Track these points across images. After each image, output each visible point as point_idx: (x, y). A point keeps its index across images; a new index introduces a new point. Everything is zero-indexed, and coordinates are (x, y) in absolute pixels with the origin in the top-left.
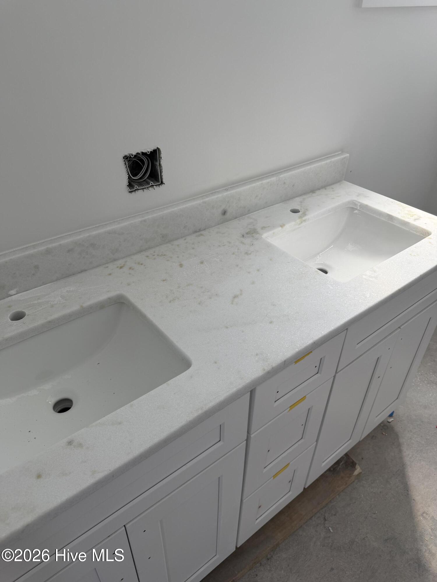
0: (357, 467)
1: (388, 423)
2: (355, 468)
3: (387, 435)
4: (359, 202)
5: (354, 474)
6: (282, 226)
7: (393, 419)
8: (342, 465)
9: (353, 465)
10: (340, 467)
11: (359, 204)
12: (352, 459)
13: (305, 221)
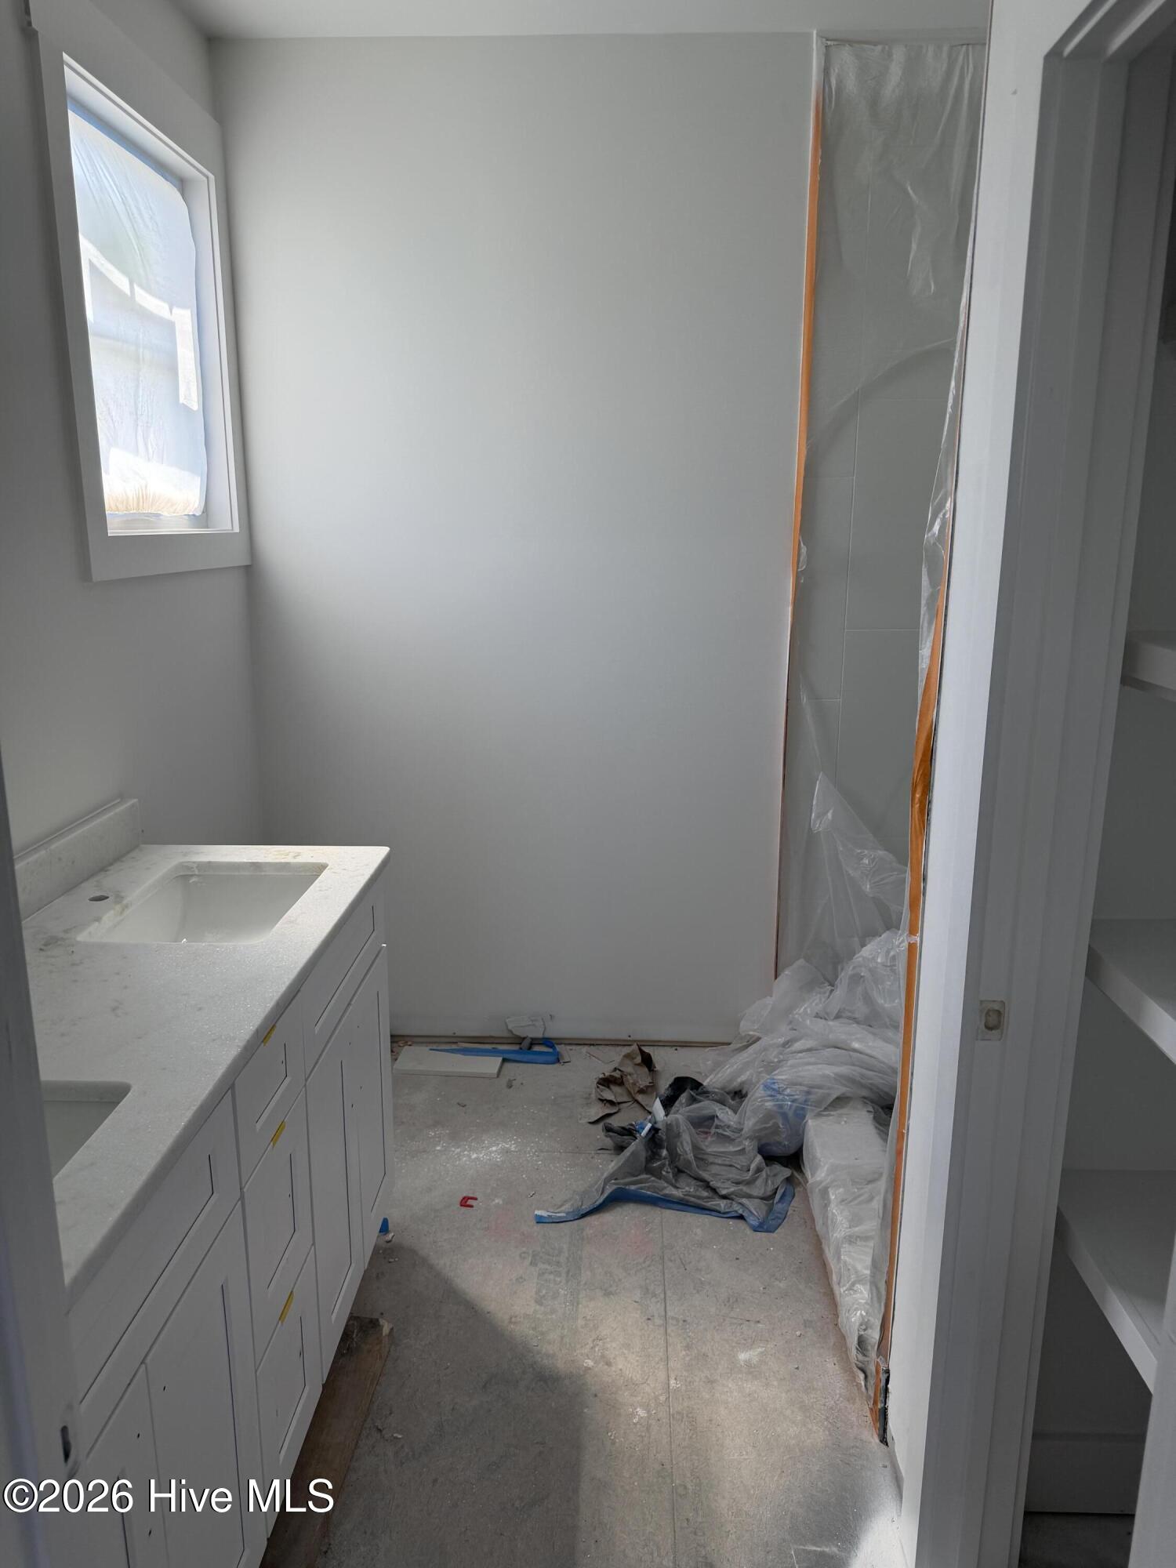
0: (382, 1321)
1: (389, 1244)
2: (379, 1325)
3: (397, 1259)
4: (194, 862)
5: (384, 1334)
6: (98, 919)
7: (393, 1234)
8: (357, 1335)
9: (374, 1324)
10: (355, 1340)
11: (195, 865)
12: (366, 1318)
13: (127, 906)
